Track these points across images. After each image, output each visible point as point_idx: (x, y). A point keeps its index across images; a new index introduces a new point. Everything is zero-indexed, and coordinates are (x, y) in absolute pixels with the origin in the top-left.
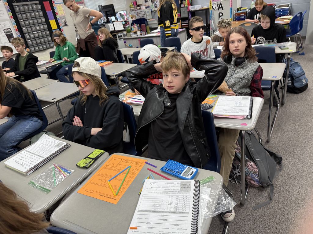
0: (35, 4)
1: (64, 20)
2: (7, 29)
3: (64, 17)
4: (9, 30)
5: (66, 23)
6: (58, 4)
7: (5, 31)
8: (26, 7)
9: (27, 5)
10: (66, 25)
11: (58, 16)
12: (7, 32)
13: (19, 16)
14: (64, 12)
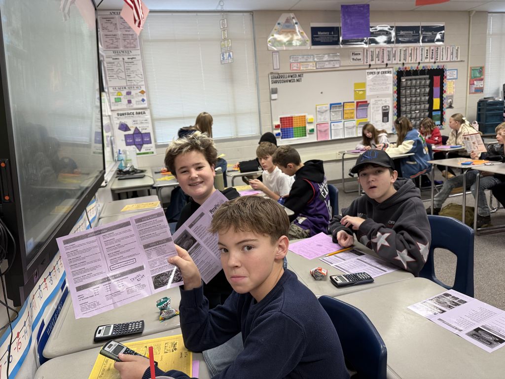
0: (425, 79)
1: (451, 100)
2: (385, 107)
3: (451, 97)
4: (388, 107)
5: (451, 104)
6: (450, 81)
7: (384, 108)
8: (414, 82)
9: (415, 79)
10: (451, 107)
11: (444, 95)
12: (384, 110)
13: (403, 92)
14: (454, 90)
